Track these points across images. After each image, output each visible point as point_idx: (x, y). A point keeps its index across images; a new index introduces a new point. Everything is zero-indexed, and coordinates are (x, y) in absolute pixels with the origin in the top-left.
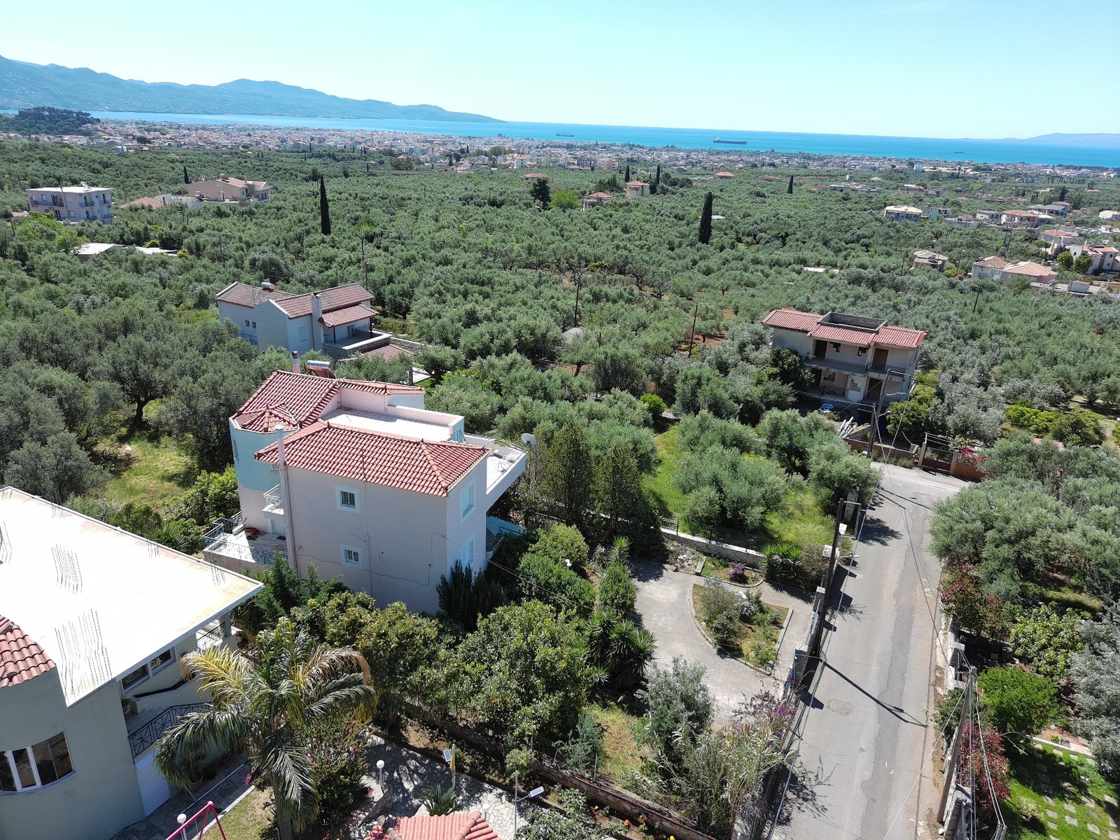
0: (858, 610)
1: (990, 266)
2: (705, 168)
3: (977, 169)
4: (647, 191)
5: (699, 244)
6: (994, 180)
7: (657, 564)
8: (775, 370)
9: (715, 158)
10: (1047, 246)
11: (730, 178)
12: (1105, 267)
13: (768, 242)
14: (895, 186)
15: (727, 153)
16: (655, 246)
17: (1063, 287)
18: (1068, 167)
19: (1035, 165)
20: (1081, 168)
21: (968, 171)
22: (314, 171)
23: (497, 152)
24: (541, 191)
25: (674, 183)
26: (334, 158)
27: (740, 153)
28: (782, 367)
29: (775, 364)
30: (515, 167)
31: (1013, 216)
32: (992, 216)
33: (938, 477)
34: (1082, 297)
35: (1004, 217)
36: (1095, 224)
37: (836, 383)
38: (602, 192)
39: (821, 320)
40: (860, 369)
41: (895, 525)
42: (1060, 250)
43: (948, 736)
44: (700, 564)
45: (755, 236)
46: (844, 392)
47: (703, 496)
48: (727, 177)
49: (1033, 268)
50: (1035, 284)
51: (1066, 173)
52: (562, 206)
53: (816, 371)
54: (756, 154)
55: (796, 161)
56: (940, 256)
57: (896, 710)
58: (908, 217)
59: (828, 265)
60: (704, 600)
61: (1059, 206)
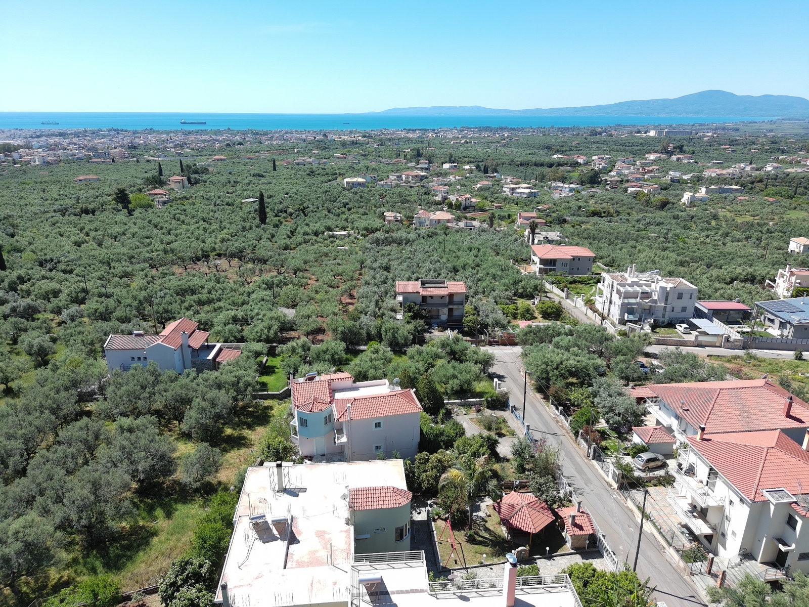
0: (519, 407)
1: (423, 216)
3: (364, 137)
4: (186, 182)
5: (263, 226)
6: (378, 145)
7: (449, 416)
8: (411, 314)
9: (193, 138)
10: (436, 195)
11: (224, 160)
12: (467, 205)
13: (297, 216)
14: (329, 156)
15: (197, 132)
16: (239, 233)
17: (462, 224)
18: (409, 131)
19: (392, 131)
20: (416, 131)
21: (360, 138)
23: (5, 148)
24: (122, 197)
25: (196, 172)
27: (206, 132)
28: (414, 312)
29: (409, 311)
30: (37, 163)
31: (408, 175)
32: (398, 177)
33: (497, 347)
34: (471, 229)
35: (403, 176)
36: (446, 174)
37: (433, 313)
38: (156, 188)
39: (420, 285)
40: (444, 305)
41: (501, 373)
42: (445, 199)
43: (576, 434)
44: (463, 411)
45: (286, 212)
46: (438, 317)
47: (454, 384)
48: (221, 160)
49: (443, 215)
50: (449, 225)
51: (410, 135)
52: (142, 206)
53: (425, 310)
54: (218, 132)
55: (250, 137)
56: (398, 215)
57: (555, 434)
58: (359, 184)
59: (344, 229)
60: (480, 422)
61: (423, 163)
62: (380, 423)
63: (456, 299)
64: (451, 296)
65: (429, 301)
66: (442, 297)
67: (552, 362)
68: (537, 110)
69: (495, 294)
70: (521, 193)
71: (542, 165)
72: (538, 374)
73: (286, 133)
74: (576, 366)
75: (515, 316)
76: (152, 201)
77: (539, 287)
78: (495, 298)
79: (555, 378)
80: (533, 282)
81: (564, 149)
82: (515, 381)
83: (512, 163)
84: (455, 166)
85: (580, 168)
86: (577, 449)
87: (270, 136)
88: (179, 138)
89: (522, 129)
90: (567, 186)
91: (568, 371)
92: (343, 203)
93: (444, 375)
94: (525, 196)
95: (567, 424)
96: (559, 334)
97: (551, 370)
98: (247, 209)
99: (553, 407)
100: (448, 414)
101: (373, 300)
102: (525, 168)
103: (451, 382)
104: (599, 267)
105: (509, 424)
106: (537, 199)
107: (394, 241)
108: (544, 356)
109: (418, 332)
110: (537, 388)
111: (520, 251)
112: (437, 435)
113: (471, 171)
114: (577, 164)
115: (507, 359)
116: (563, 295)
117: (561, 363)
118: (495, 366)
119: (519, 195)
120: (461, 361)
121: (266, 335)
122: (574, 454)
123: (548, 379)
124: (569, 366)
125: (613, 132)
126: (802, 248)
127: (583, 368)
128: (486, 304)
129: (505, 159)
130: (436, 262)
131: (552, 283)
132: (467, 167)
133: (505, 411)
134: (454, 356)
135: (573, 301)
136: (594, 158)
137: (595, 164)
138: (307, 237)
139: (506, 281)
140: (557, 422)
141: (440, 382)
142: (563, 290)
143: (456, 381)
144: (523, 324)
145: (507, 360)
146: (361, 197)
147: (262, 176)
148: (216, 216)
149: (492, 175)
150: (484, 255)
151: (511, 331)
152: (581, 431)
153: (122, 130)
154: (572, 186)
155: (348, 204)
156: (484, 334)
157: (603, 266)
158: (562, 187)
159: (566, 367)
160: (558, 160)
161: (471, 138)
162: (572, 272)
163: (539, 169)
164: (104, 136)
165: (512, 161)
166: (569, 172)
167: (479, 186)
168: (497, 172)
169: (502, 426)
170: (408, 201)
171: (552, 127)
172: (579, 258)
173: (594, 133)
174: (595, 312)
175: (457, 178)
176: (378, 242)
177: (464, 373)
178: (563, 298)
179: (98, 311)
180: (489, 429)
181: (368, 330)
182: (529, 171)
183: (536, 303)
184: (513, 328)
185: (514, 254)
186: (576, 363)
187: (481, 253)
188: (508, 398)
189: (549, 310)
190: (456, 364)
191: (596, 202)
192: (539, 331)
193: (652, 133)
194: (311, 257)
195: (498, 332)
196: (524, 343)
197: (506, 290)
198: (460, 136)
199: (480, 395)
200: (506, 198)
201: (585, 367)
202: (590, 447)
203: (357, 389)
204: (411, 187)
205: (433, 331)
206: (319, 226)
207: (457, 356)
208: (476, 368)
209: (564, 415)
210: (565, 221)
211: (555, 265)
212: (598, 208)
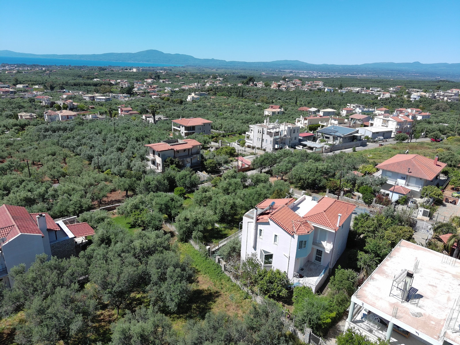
1: (53, 114)
8: (175, 165)
10: (41, 102)
12: (71, 107)
29: (172, 164)
40: (187, 156)
42: (53, 104)
56: (33, 114)
63: (193, 151)
66: (185, 151)
71: (89, 85)
84: (27, 86)
114: (111, 84)
116: (218, 144)
119: (99, 100)
125: (111, 69)
126: (271, 113)
137: (122, 84)
152: (375, 199)
160: (98, 82)
167: (65, 96)
168: (65, 89)
173: (101, 69)
174: (254, 148)
193: (135, 70)
211: (194, 130)
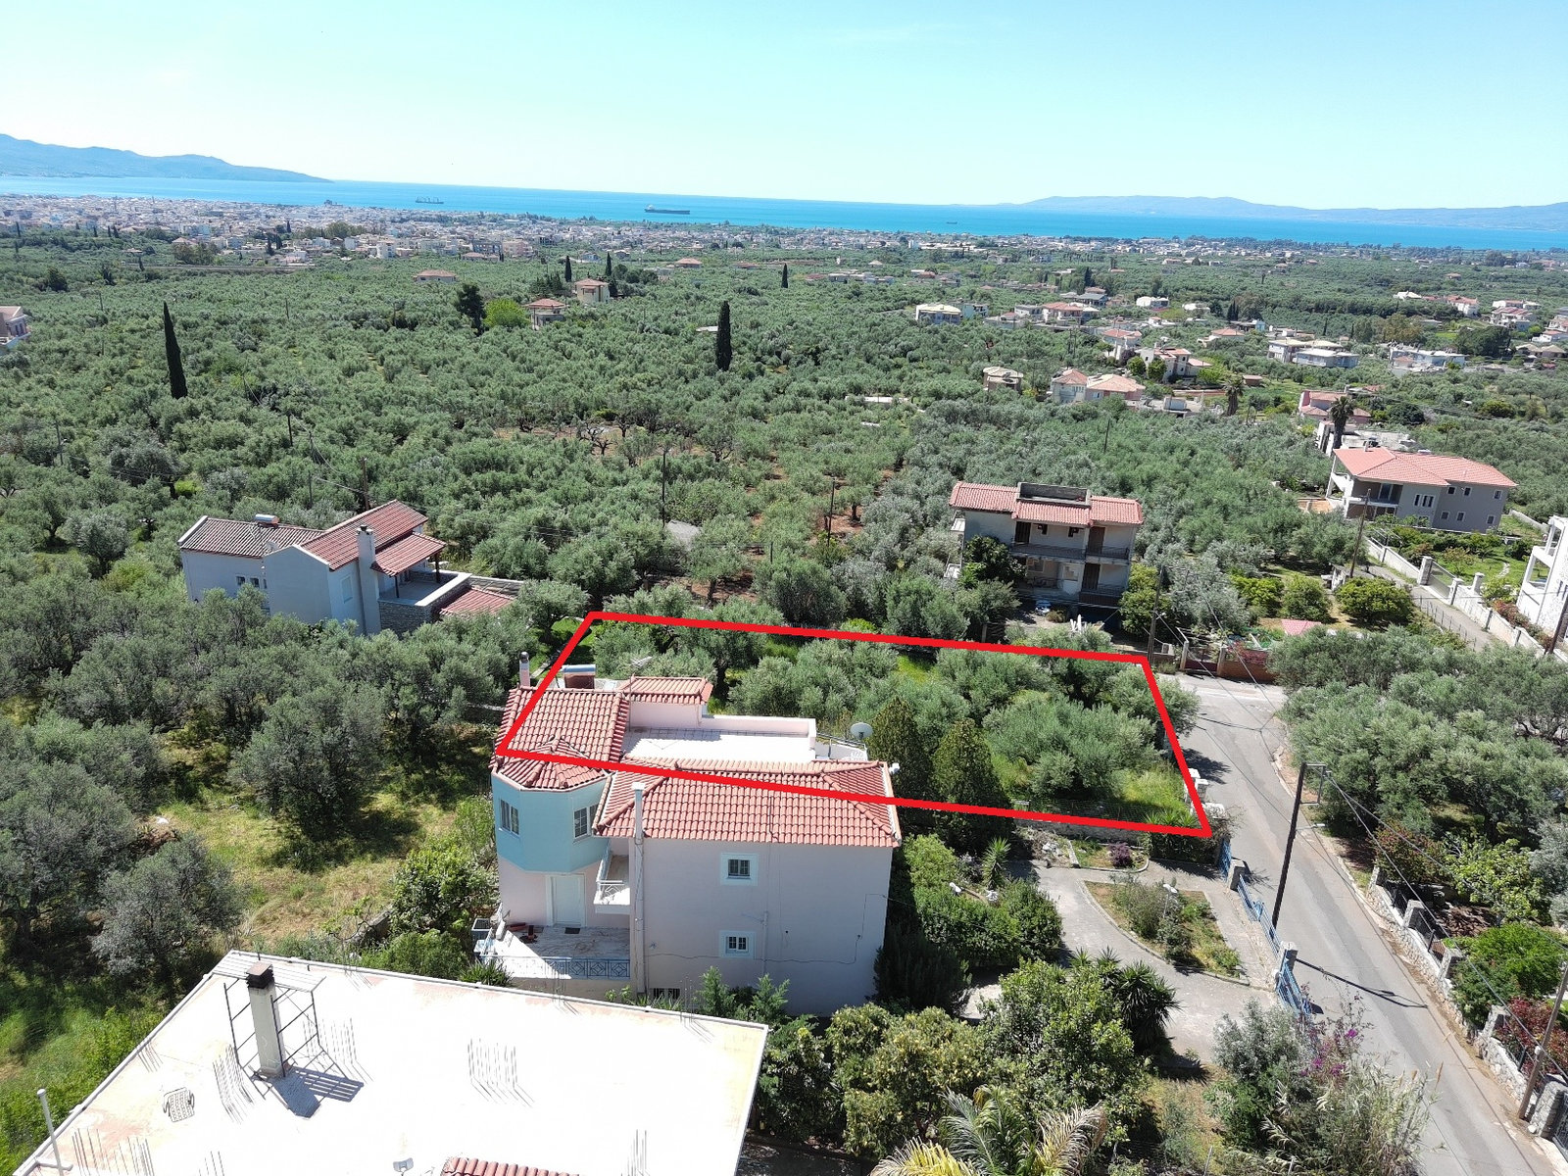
0: (1263, 876)
1: (1070, 382)
2: (651, 251)
3: (981, 245)
4: (606, 293)
5: (720, 373)
6: (1006, 260)
7: (1022, 862)
8: (979, 566)
9: (658, 234)
10: (1110, 349)
11: (696, 266)
12: (1179, 372)
13: (799, 363)
14: (900, 272)
15: (668, 226)
16: (665, 381)
17: (1159, 405)
18: (1076, 239)
19: (1040, 239)
20: (1090, 240)
21: (972, 247)
22: (53, 274)
23: (339, 232)
24: (471, 303)
25: (634, 279)
26: (65, 246)
27: (684, 226)
28: (988, 561)
29: (978, 558)
30: (379, 255)
31: (1056, 311)
32: (1033, 312)
33: (1208, 681)
34: (1181, 415)
35: (1045, 312)
36: (1140, 315)
37: (1046, 573)
38: (546, 297)
39: (1017, 495)
40: (1074, 554)
41: (1213, 754)
42: (1129, 355)
43: (1477, 1017)
44: (1071, 852)
45: (779, 354)
46: (1055, 584)
47: (1055, 766)
48: (692, 266)
49: (1120, 383)
50: (1130, 403)
51: (1078, 247)
52: (504, 324)
53: (1022, 561)
54: (708, 228)
55: (762, 237)
56: (1014, 374)
57: (1387, 995)
58: (946, 317)
59: (888, 392)
60: (1122, 902)
61: (1094, 293)
62: (746, 863)
63: (1109, 541)
64: (1097, 530)
65: (1035, 537)
66: (1073, 530)
67: (1392, 744)
68: (1364, 211)
69: (1221, 547)
70: (1311, 357)
71: (1368, 311)
72: (1341, 776)
73: (831, 234)
74: (1477, 768)
75: (1272, 609)
76: (529, 317)
77: (1348, 545)
78: (1221, 558)
79: (1398, 798)
80: (1331, 531)
81: (1422, 286)
82: (1255, 785)
83: (1296, 304)
84: (1164, 304)
85: (1460, 324)
86: (1476, 1074)
87: (798, 237)
88: (632, 234)
89: (1327, 248)
90: (1429, 353)
91: (1447, 781)
92: (902, 347)
93: (1029, 737)
94: (1322, 364)
95: (1436, 969)
96: (1412, 666)
97: (1385, 769)
98: (699, 342)
99: (1385, 897)
100: (1021, 858)
101: (896, 526)
102: (1325, 316)
103: (1045, 759)
104: (1516, 520)
105: (1222, 926)
106: (1352, 372)
107: (992, 420)
108: (1365, 725)
109: (991, 613)
110: (1326, 819)
111: (1300, 464)
112: (960, 925)
113: (1199, 314)
114: (1452, 315)
115: (1235, 717)
116: (1417, 574)
117: (1425, 753)
118: (1195, 732)
119: (1306, 362)
120: (1090, 702)
121: (596, 570)
122: (1465, 1095)
123: (1371, 798)
124: (1452, 766)
125: (1544, 261)
127: (1503, 781)
128: (1190, 568)
129: (1279, 297)
130: (1080, 466)
131: (1384, 541)
132: (1191, 307)
133: (1210, 876)
134: (1078, 688)
135: (1447, 590)
136: (1496, 304)
137: (1500, 316)
138: (803, 401)
139: (1257, 520)
140: (1395, 949)
141: (1012, 756)
142: (1417, 562)
143: (1063, 760)
144: (1294, 629)
145: (1234, 720)
146: (944, 340)
147: (756, 293)
148: (637, 348)
149: (1246, 324)
150: (1207, 461)
151: (1257, 645)
152: (1497, 1011)
153: (542, 218)
154: (1438, 353)
155: (911, 349)
156: (1176, 641)
157: (1528, 519)
158: (1415, 356)
159: (1442, 768)
160: (1408, 303)
161: (1207, 257)
162: (1442, 519)
163: (1361, 319)
164: (510, 225)
165: (1297, 299)
166: (1434, 329)
167: (1212, 338)
168: (1259, 317)
169: (1196, 928)
170: (1044, 354)
171: (1395, 248)
172: (1467, 489)
173: (1497, 260)
174: (1520, 624)
175: (1165, 323)
176: (952, 417)
177: (1090, 738)
178: (1414, 581)
179: (274, 480)
180: (1149, 933)
181: (857, 590)
182: (1336, 321)
183: (1335, 582)
184: (1263, 637)
185: (1283, 468)
186: (1478, 759)
187: (1197, 459)
188: (1225, 839)
189: (1377, 605)
190: (1075, 709)
191: (1501, 391)
192: (1349, 650)
194: (792, 433)
195: (1219, 642)
196: (1294, 678)
197: (1253, 542)
198: (1184, 253)
199: (1137, 811)
200: (1273, 366)
201: (1511, 780)
202: (1536, 1086)
203: (712, 734)
204: (1057, 331)
205: (1035, 618)
206: (836, 383)
207: (1085, 690)
208: (1133, 729)
209: (1423, 931)
210: (1420, 419)
211: (1395, 499)
212: (1507, 401)
